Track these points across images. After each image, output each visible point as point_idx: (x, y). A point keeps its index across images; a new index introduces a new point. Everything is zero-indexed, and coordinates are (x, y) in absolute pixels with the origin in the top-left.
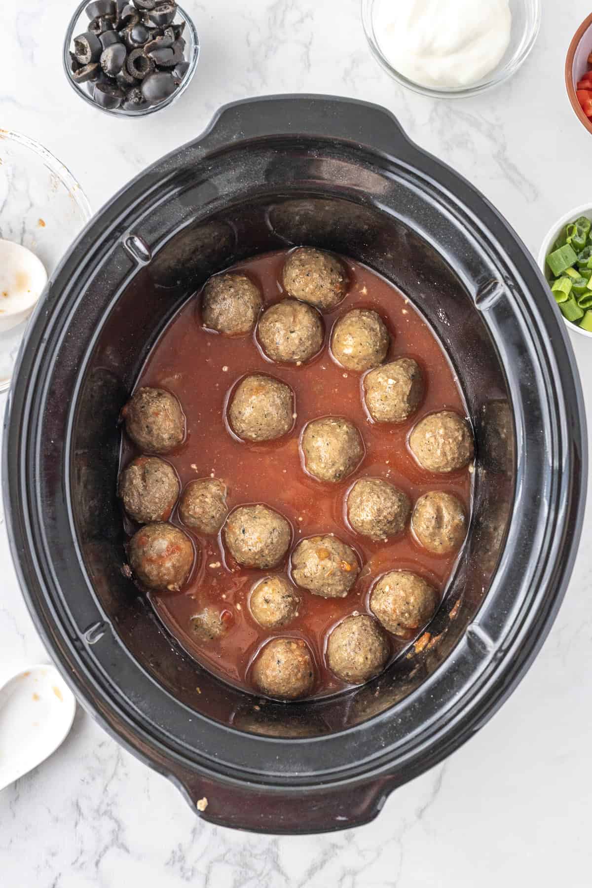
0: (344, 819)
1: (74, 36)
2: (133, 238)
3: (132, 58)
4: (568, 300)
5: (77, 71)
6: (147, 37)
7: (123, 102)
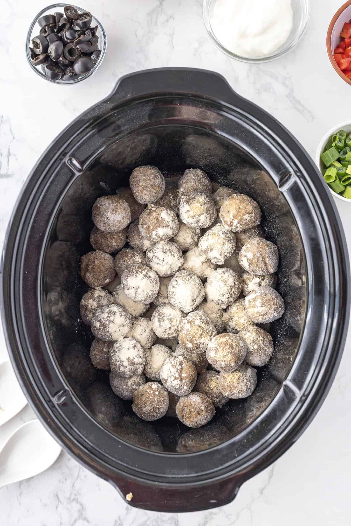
0: (214, 501)
1: (32, 38)
2: (72, 159)
3: (67, 49)
4: (335, 181)
5: (35, 59)
6: (75, 36)
7: (63, 76)
